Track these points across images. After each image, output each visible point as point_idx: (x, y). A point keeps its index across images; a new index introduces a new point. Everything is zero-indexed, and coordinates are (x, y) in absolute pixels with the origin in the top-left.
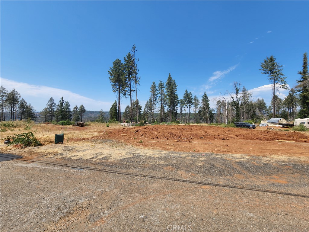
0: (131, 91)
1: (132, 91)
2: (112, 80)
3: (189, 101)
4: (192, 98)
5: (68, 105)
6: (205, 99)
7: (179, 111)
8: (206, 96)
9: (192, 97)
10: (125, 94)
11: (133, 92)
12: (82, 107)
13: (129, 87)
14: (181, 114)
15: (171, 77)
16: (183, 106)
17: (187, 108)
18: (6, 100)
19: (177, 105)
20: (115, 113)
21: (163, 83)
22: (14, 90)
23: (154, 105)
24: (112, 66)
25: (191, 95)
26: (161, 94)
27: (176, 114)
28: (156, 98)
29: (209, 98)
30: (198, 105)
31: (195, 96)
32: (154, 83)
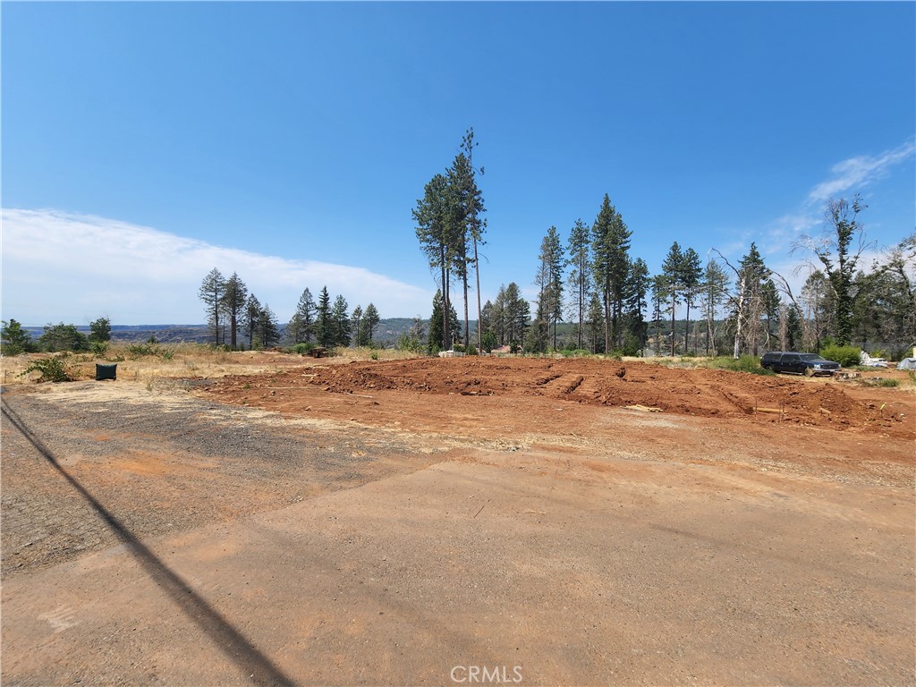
2: (422, 236)
3: (687, 281)
4: (699, 270)
5: (341, 305)
6: (753, 266)
7: (648, 317)
8: (755, 260)
9: (700, 266)
11: (473, 265)
12: (372, 310)
14: (658, 323)
15: (610, 205)
16: (665, 298)
17: (679, 303)
18: (224, 299)
19: (641, 295)
21: (585, 227)
22: (235, 276)
24: (422, 196)
25: (696, 258)
27: (639, 325)
28: (557, 277)
31: (713, 263)
32: (553, 231)
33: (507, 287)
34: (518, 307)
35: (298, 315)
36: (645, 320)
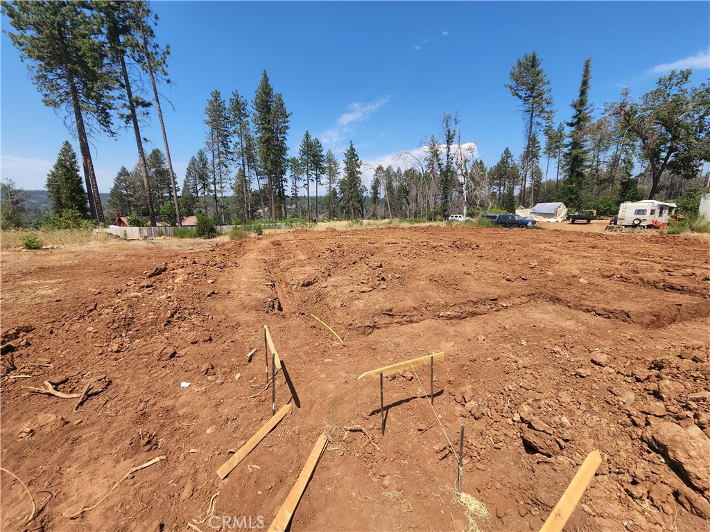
0: (131, 102)
1: (134, 103)
3: (315, 164)
4: (322, 156)
6: (352, 157)
7: (288, 193)
8: (353, 154)
9: (323, 153)
10: (105, 121)
11: (145, 110)
13: (122, 86)
14: (296, 198)
15: (269, 82)
16: (300, 176)
17: (312, 180)
19: (283, 172)
20: (72, 191)
21: (243, 100)
23: (224, 169)
25: (320, 146)
26: (240, 136)
27: (281, 197)
28: (225, 146)
29: (361, 158)
30: (337, 175)
31: (329, 152)
32: (217, 95)
36: (286, 193)
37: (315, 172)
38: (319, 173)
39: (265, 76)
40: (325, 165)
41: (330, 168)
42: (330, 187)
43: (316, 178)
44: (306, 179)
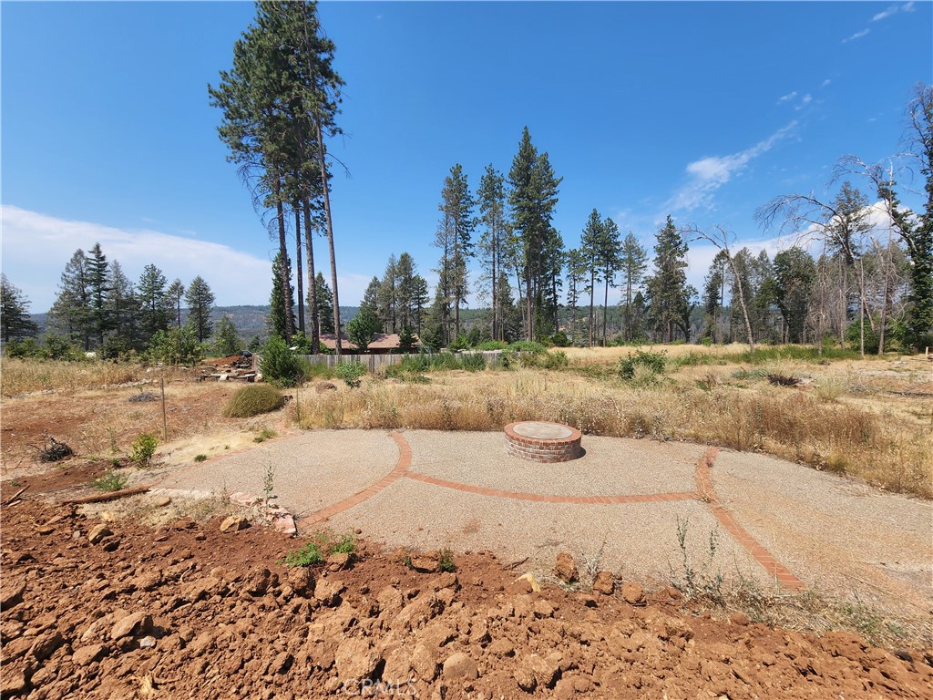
3: (606, 256)
4: (617, 244)
6: (671, 244)
7: (563, 300)
8: (672, 235)
9: (618, 240)
14: (572, 308)
15: (531, 142)
16: (582, 275)
17: (599, 280)
19: (556, 272)
21: (498, 175)
25: (615, 229)
27: (553, 308)
28: (465, 237)
29: (685, 240)
30: (642, 271)
31: (630, 236)
32: (457, 170)
33: (398, 258)
34: (414, 287)
35: (67, 293)
37: (602, 268)
38: (610, 268)
39: (526, 134)
40: (622, 257)
41: (631, 261)
42: (629, 289)
43: (606, 278)
44: (590, 279)
